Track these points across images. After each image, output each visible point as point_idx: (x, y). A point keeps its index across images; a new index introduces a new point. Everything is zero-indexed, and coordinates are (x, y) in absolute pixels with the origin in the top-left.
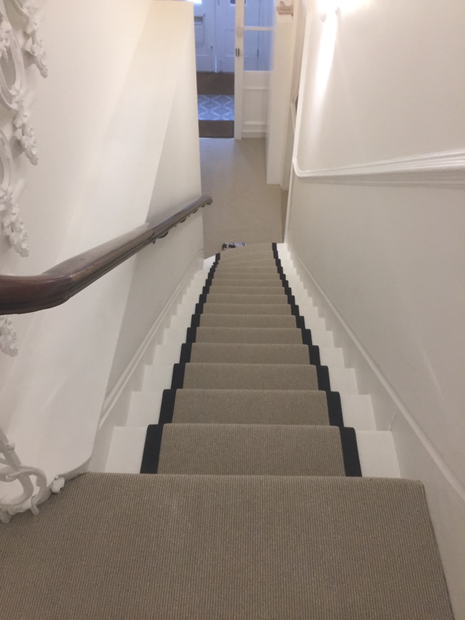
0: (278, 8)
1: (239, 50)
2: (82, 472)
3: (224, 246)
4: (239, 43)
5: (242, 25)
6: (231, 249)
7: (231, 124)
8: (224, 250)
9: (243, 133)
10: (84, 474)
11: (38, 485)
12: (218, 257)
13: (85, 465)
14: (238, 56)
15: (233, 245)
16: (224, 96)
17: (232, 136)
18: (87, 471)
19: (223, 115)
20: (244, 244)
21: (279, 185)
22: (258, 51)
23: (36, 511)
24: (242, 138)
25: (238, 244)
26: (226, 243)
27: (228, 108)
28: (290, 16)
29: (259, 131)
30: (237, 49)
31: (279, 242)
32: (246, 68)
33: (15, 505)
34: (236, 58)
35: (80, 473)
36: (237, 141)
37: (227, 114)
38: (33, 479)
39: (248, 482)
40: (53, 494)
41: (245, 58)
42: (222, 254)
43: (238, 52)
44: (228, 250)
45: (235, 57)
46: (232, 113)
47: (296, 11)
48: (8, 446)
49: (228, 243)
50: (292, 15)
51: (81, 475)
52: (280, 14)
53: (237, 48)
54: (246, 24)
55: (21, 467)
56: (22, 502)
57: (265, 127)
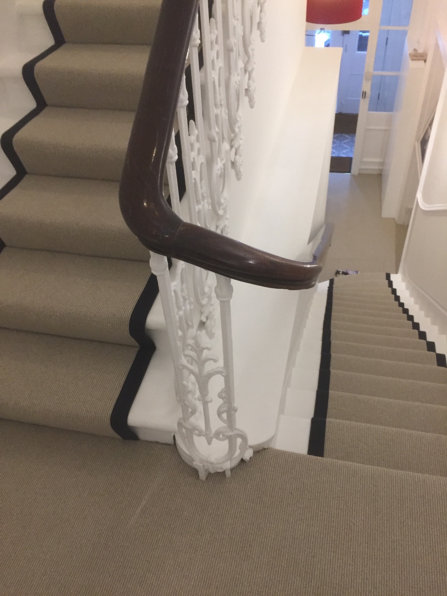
0: (410, 55)
1: (365, 93)
2: (266, 447)
3: (337, 273)
4: (367, 87)
5: (371, 70)
6: (344, 276)
7: (350, 160)
8: (337, 276)
9: (360, 169)
10: (267, 449)
11: (240, 449)
12: (332, 282)
13: (270, 440)
14: (364, 98)
15: (346, 272)
16: (343, 135)
17: (350, 172)
18: (270, 447)
19: (340, 152)
20: (357, 272)
21: (394, 219)
22: (379, 94)
23: (228, 474)
24: (359, 174)
25: (351, 272)
26: (339, 270)
27: (345, 145)
28: (423, 62)
29: (377, 167)
30: (364, 92)
31: (393, 273)
32: (370, 109)
33: (219, 463)
34: (362, 101)
35: (265, 448)
36: (353, 176)
37: (345, 151)
38: (239, 441)
39: (421, 479)
40: (242, 460)
41: (370, 100)
42: (336, 279)
43: (364, 94)
44: (341, 277)
45: (361, 99)
46: (349, 150)
47: (429, 58)
48: (234, 407)
49: (341, 270)
50: (425, 61)
51: (265, 449)
52: (413, 60)
53: (364, 90)
54: (375, 69)
55: (236, 429)
56: (224, 462)
57: (382, 164)
